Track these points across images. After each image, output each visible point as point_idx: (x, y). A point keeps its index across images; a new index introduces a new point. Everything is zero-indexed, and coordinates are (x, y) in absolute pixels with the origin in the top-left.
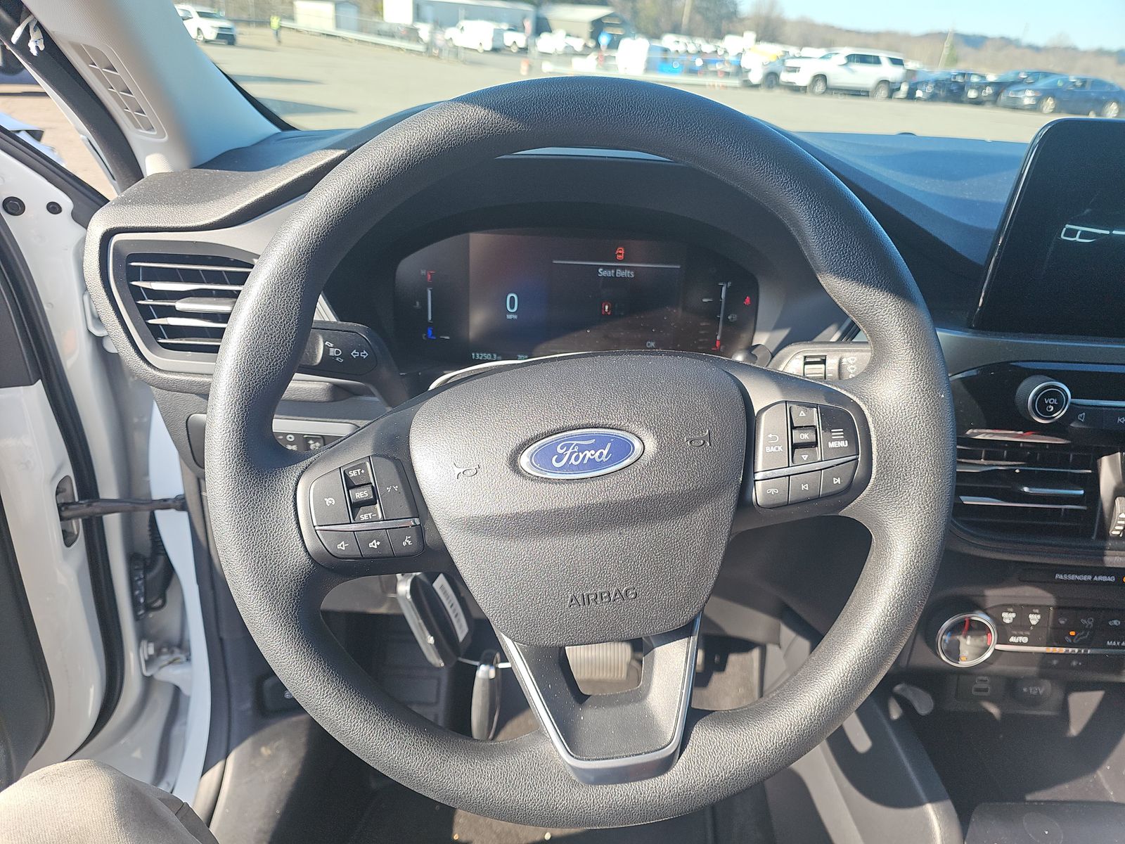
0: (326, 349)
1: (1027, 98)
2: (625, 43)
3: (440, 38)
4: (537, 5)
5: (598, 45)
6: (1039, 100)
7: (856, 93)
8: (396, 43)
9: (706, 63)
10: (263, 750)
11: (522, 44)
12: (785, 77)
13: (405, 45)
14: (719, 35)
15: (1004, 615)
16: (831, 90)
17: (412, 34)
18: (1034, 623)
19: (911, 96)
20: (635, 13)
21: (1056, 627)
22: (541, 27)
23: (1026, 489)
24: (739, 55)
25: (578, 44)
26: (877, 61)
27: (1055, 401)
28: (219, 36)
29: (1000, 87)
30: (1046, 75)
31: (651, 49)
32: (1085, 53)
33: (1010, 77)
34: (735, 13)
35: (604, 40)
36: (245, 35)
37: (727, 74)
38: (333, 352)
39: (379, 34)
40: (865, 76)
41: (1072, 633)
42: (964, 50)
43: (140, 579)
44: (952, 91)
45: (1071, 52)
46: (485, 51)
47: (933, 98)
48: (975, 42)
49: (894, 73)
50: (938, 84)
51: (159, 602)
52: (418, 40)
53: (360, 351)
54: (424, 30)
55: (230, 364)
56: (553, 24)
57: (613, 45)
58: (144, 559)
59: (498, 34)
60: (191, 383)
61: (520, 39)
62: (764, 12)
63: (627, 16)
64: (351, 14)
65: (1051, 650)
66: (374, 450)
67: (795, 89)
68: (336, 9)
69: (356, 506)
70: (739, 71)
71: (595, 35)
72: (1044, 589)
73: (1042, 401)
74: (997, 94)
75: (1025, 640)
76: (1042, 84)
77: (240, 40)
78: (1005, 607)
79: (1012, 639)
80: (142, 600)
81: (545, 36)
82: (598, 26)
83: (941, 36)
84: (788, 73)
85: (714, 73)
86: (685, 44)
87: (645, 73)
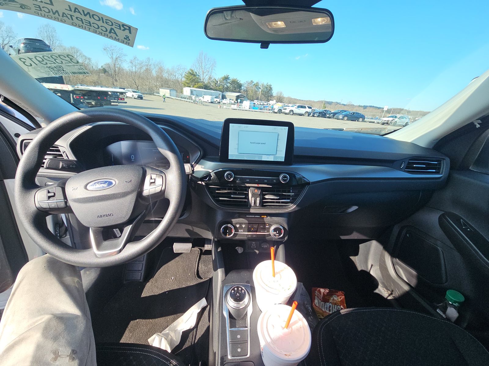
0: (63, 165)
1: (341, 117)
2: (244, 102)
3: (197, 99)
4: (223, 92)
5: (238, 102)
6: (343, 117)
7: (301, 115)
8: (186, 100)
9: (264, 107)
10: (87, 272)
11: (219, 101)
12: (283, 111)
13: (188, 100)
14: (268, 100)
15: (237, 225)
16: (294, 114)
17: (190, 98)
18: (244, 227)
19: (313, 116)
20: (247, 94)
21: (248, 228)
22: (224, 97)
23: (232, 196)
24: (273, 105)
25: (233, 102)
26: (305, 107)
27: (230, 176)
28: (138, 97)
29: (335, 114)
30: (345, 111)
31: (250, 103)
32: (356, 106)
33: (337, 111)
34: (272, 95)
35: (239, 101)
36: (145, 97)
37: (269, 110)
38: (64, 166)
39: (181, 98)
40: (302, 111)
41: (252, 229)
42: (327, 105)
43: (58, 229)
44: (323, 115)
45: (353, 106)
46: (209, 103)
47: (318, 116)
48: (330, 103)
49: (309, 110)
50: (320, 113)
51: (64, 236)
52: (192, 99)
53: (73, 165)
54: (193, 97)
55: (21, 166)
56: (227, 96)
57: (241, 102)
58: (60, 224)
59: (212, 98)
60: (41, 175)
61: (218, 100)
62: (279, 95)
63: (245, 95)
64: (174, 93)
65: (249, 233)
66: (58, 185)
67: (286, 114)
68: (170, 91)
69: (49, 197)
70: (273, 109)
71: (237, 100)
72: (245, 219)
73: (227, 176)
74: (334, 116)
75: (242, 231)
76: (344, 113)
77: (144, 98)
78: (237, 223)
79: (239, 231)
80: (58, 235)
81: (225, 99)
82: (238, 97)
83: (322, 102)
84: (284, 109)
85: (266, 109)
86: (260, 102)
87: (249, 108)
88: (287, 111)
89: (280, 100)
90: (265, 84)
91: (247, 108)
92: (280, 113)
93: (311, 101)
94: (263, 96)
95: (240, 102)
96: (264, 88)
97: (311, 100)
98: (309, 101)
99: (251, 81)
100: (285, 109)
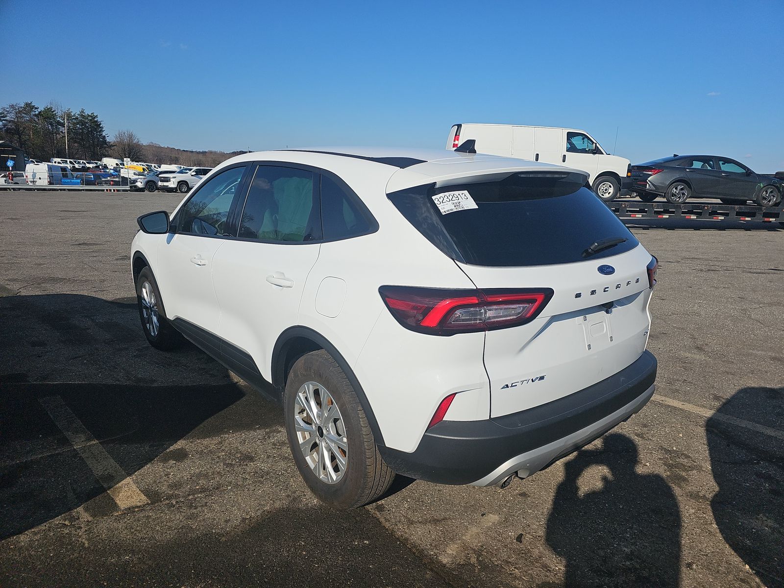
2: (28, 166)
9: (94, 176)
12: (160, 184)
31: (46, 168)
35: (10, 163)
67: (170, 191)
70: (124, 179)
84: (162, 181)
85: (107, 183)
86: (71, 162)
87: (50, 183)
88: (172, 184)
89: (133, 152)
90: (76, 112)
91: (44, 182)
92: (151, 190)
93: (215, 153)
94: (76, 145)
95: (15, 168)
96: (74, 124)
97: (213, 150)
98: (211, 152)
99: (28, 105)
100: (167, 180)
